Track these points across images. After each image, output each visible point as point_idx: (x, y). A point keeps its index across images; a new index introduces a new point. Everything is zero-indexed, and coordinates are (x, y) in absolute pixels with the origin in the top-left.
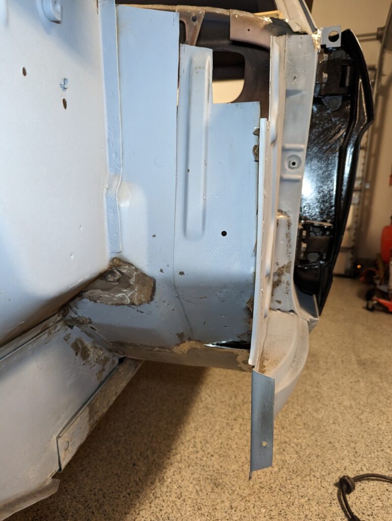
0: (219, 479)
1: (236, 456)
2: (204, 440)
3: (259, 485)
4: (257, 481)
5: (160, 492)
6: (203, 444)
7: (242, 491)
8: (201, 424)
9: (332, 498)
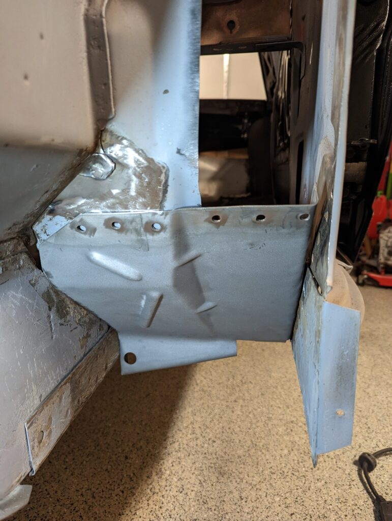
0: (224, 466)
1: (240, 441)
2: (204, 425)
3: (269, 470)
4: (267, 466)
5: (159, 487)
6: (203, 430)
7: (250, 479)
8: (198, 408)
9: (351, 479)
